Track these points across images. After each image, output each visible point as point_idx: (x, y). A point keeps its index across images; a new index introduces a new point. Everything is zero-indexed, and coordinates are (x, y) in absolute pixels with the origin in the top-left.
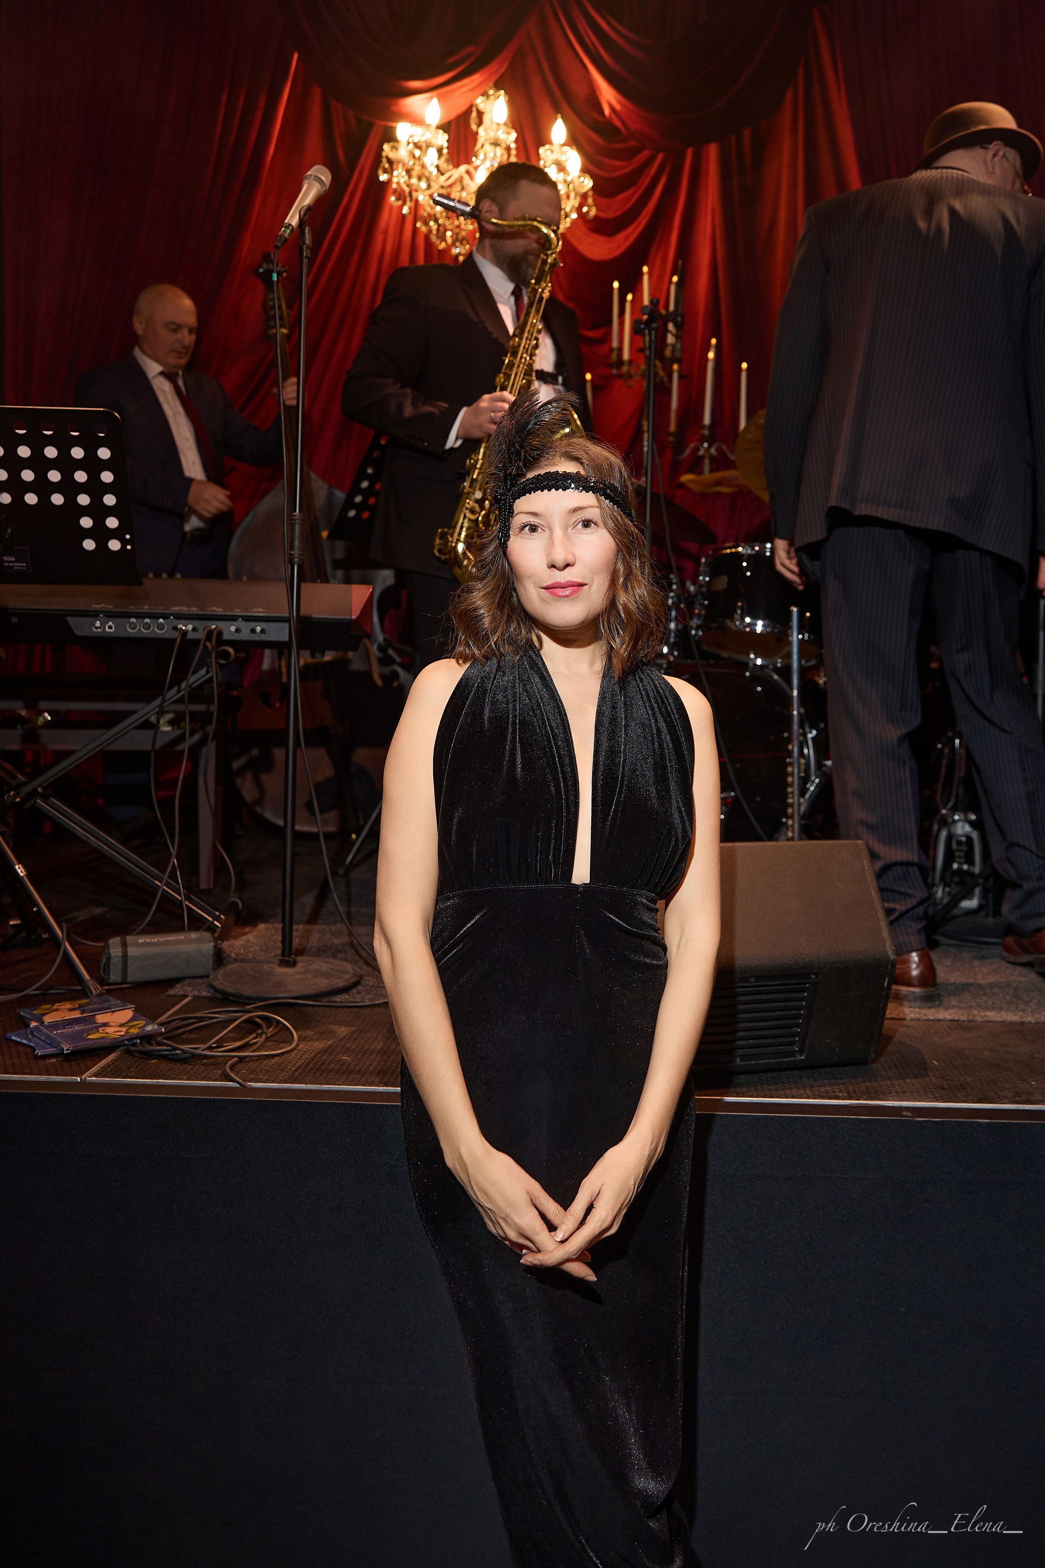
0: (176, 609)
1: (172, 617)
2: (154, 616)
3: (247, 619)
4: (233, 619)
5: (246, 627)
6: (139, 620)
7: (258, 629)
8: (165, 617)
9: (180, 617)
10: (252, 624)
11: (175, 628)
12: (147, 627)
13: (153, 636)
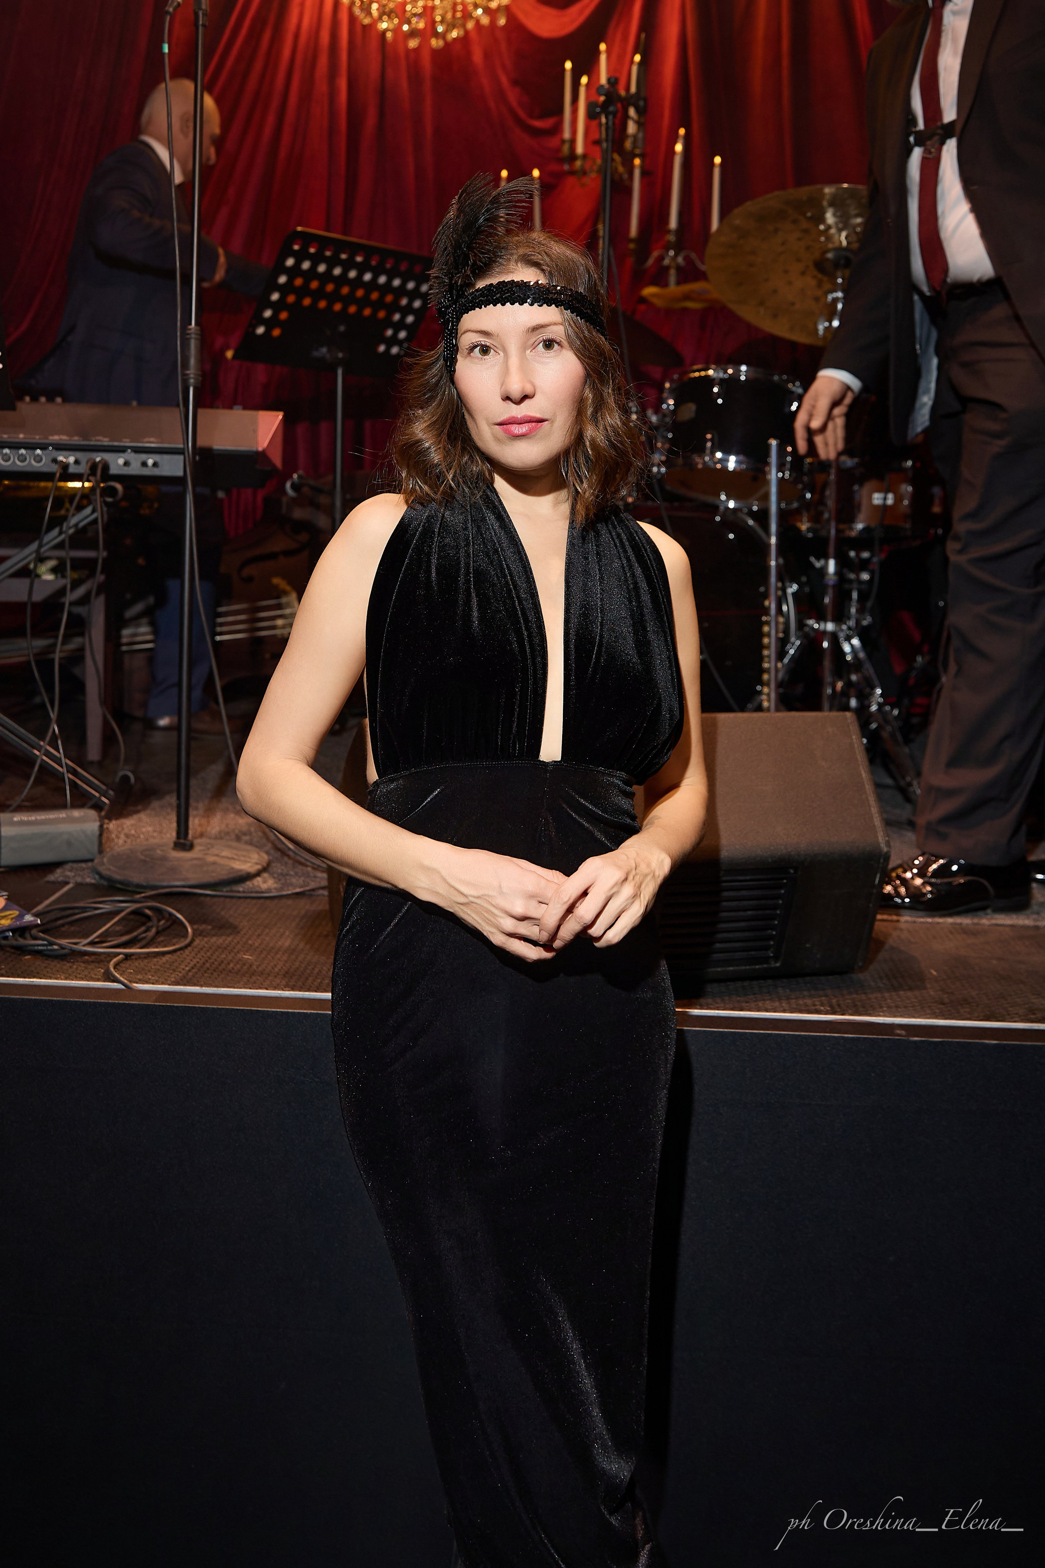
0: (55, 438)
1: (51, 448)
2: (31, 447)
3: (137, 450)
4: (121, 450)
5: (136, 460)
6: (14, 451)
7: (150, 462)
8: (44, 447)
9: (59, 447)
10: (143, 457)
11: (55, 461)
12: (23, 459)
13: (29, 469)
